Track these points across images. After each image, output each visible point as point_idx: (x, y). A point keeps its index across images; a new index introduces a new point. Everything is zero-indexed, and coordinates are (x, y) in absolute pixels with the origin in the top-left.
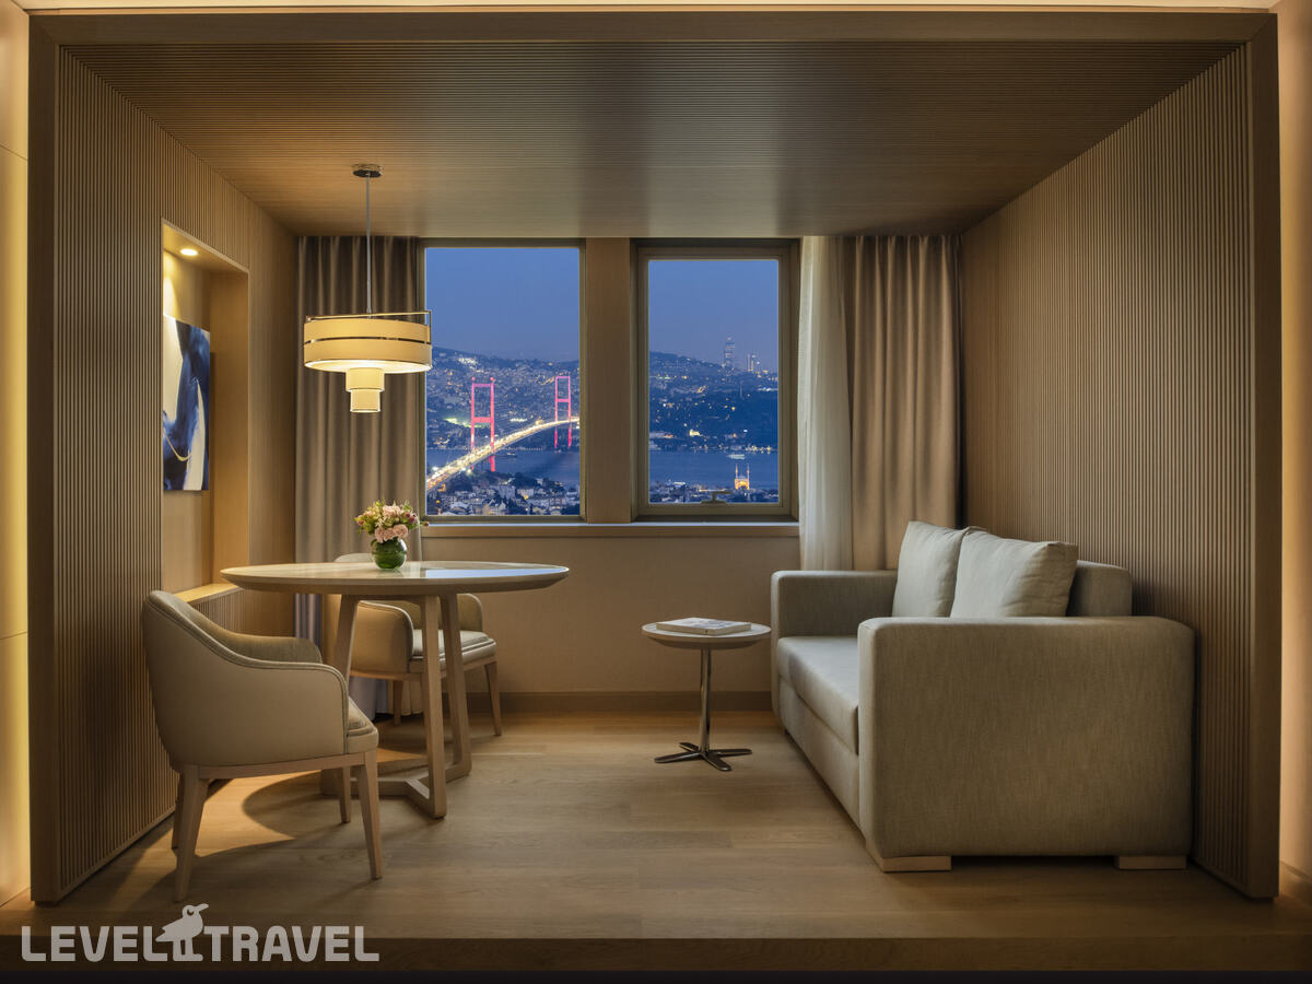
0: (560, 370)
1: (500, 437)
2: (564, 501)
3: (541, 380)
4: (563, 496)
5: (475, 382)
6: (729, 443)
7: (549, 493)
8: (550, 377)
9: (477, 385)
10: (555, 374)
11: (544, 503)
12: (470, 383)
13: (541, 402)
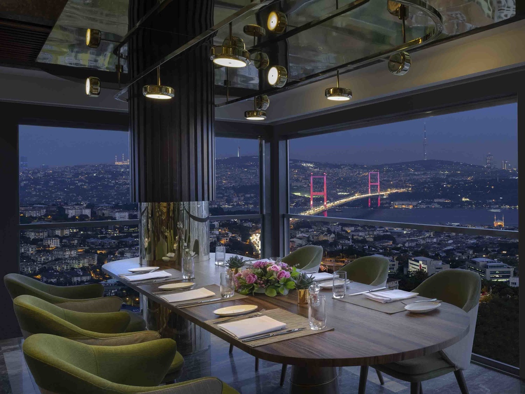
0: (372, 169)
1: (331, 201)
2: (375, 233)
3: (359, 174)
4: (375, 230)
5: (313, 175)
6: (490, 204)
7: (365, 229)
8: (365, 172)
9: (314, 177)
10: (368, 171)
11: (360, 234)
12: (310, 175)
13: (360, 185)
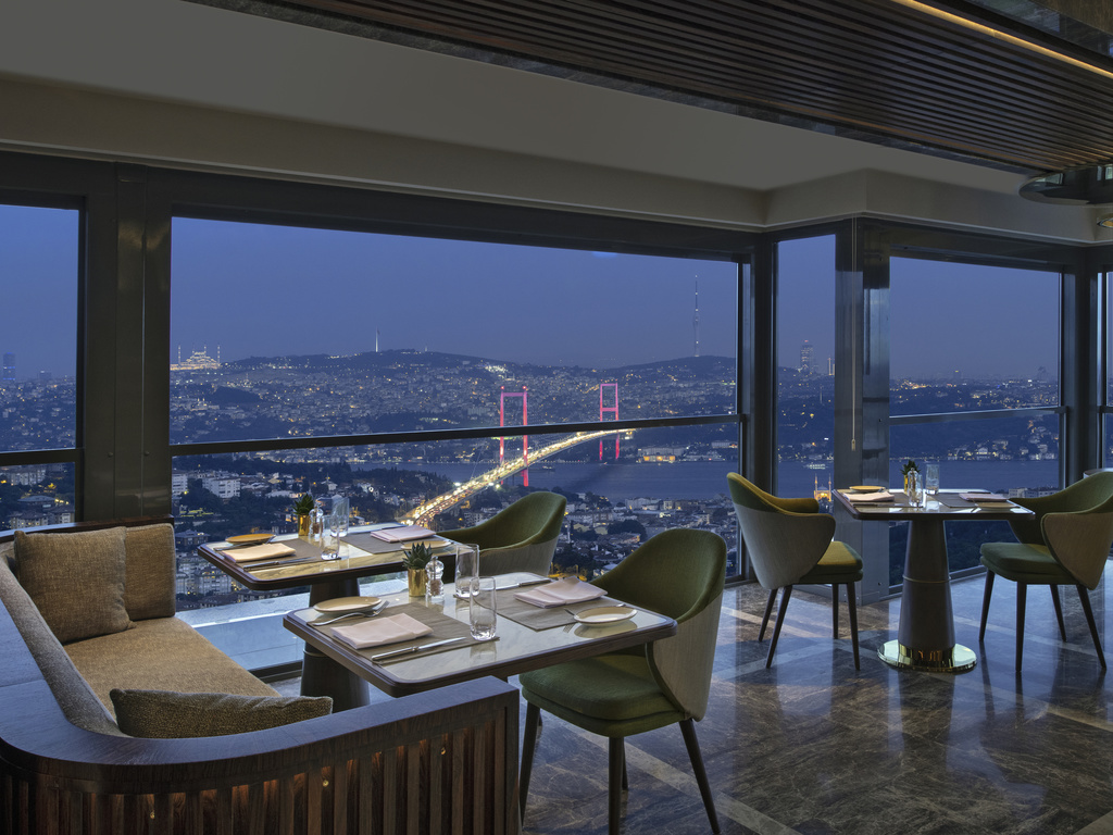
0: (606, 377)
1: (535, 449)
2: (611, 517)
3: (583, 388)
4: (610, 511)
5: (505, 391)
6: (808, 452)
7: (593, 509)
8: (594, 384)
9: (507, 395)
10: (599, 382)
11: (586, 519)
12: (499, 392)
13: (584, 411)
